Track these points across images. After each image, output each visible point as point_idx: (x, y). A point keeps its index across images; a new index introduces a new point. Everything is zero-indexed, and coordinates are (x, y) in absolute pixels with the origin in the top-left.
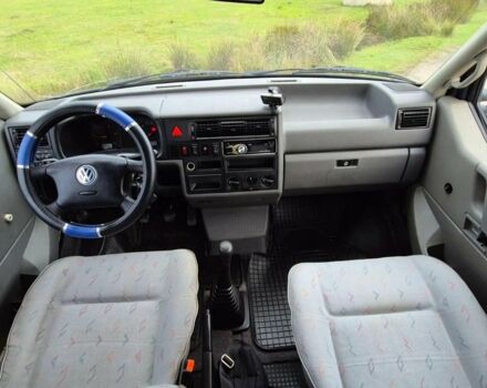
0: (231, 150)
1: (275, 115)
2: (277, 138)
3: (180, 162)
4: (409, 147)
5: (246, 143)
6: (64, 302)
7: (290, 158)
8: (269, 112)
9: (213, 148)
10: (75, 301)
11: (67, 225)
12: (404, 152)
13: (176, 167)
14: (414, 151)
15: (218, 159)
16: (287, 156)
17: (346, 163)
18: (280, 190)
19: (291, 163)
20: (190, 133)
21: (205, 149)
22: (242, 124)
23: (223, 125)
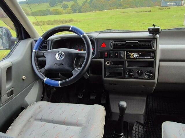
0: (130, 56)
1: (155, 38)
2: (156, 51)
3: (103, 61)
5: (138, 52)
6: (36, 120)
7: (162, 63)
8: (152, 37)
9: (120, 54)
10: (41, 120)
11: (46, 78)
13: (101, 63)
15: (122, 60)
16: (160, 62)
18: (156, 80)
19: (162, 66)
20: (110, 46)
21: (116, 54)
22: (137, 42)
23: (127, 43)
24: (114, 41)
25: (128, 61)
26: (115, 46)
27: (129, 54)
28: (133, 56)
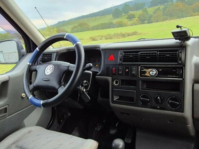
6: (16, 147)
10: (21, 148)
11: (31, 96)
16: (195, 85)
23: (141, 53)
27: (144, 70)
28: (149, 73)
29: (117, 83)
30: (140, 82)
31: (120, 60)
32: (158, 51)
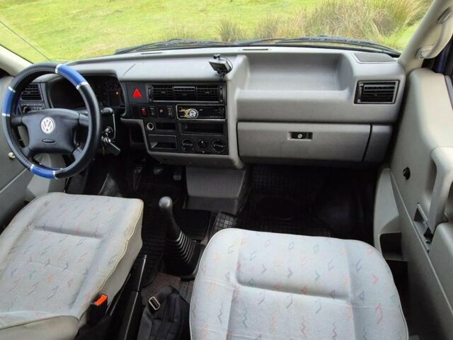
0: (183, 113)
1: (223, 82)
2: (226, 104)
3: (140, 122)
4: (371, 124)
5: (197, 108)
7: (242, 125)
9: (167, 110)
10: (44, 228)
11: (33, 165)
12: (366, 129)
14: (377, 129)
15: (173, 121)
16: (239, 124)
17: (300, 136)
18: (233, 154)
19: (243, 131)
20: (147, 96)
21: (161, 111)
22: (193, 89)
23: (176, 89)
24: (155, 86)
25: (183, 123)
26: (156, 95)
27: (182, 110)
28: (189, 114)
29: (151, 127)
30: (180, 125)
31: (150, 97)
32: (196, 86)
